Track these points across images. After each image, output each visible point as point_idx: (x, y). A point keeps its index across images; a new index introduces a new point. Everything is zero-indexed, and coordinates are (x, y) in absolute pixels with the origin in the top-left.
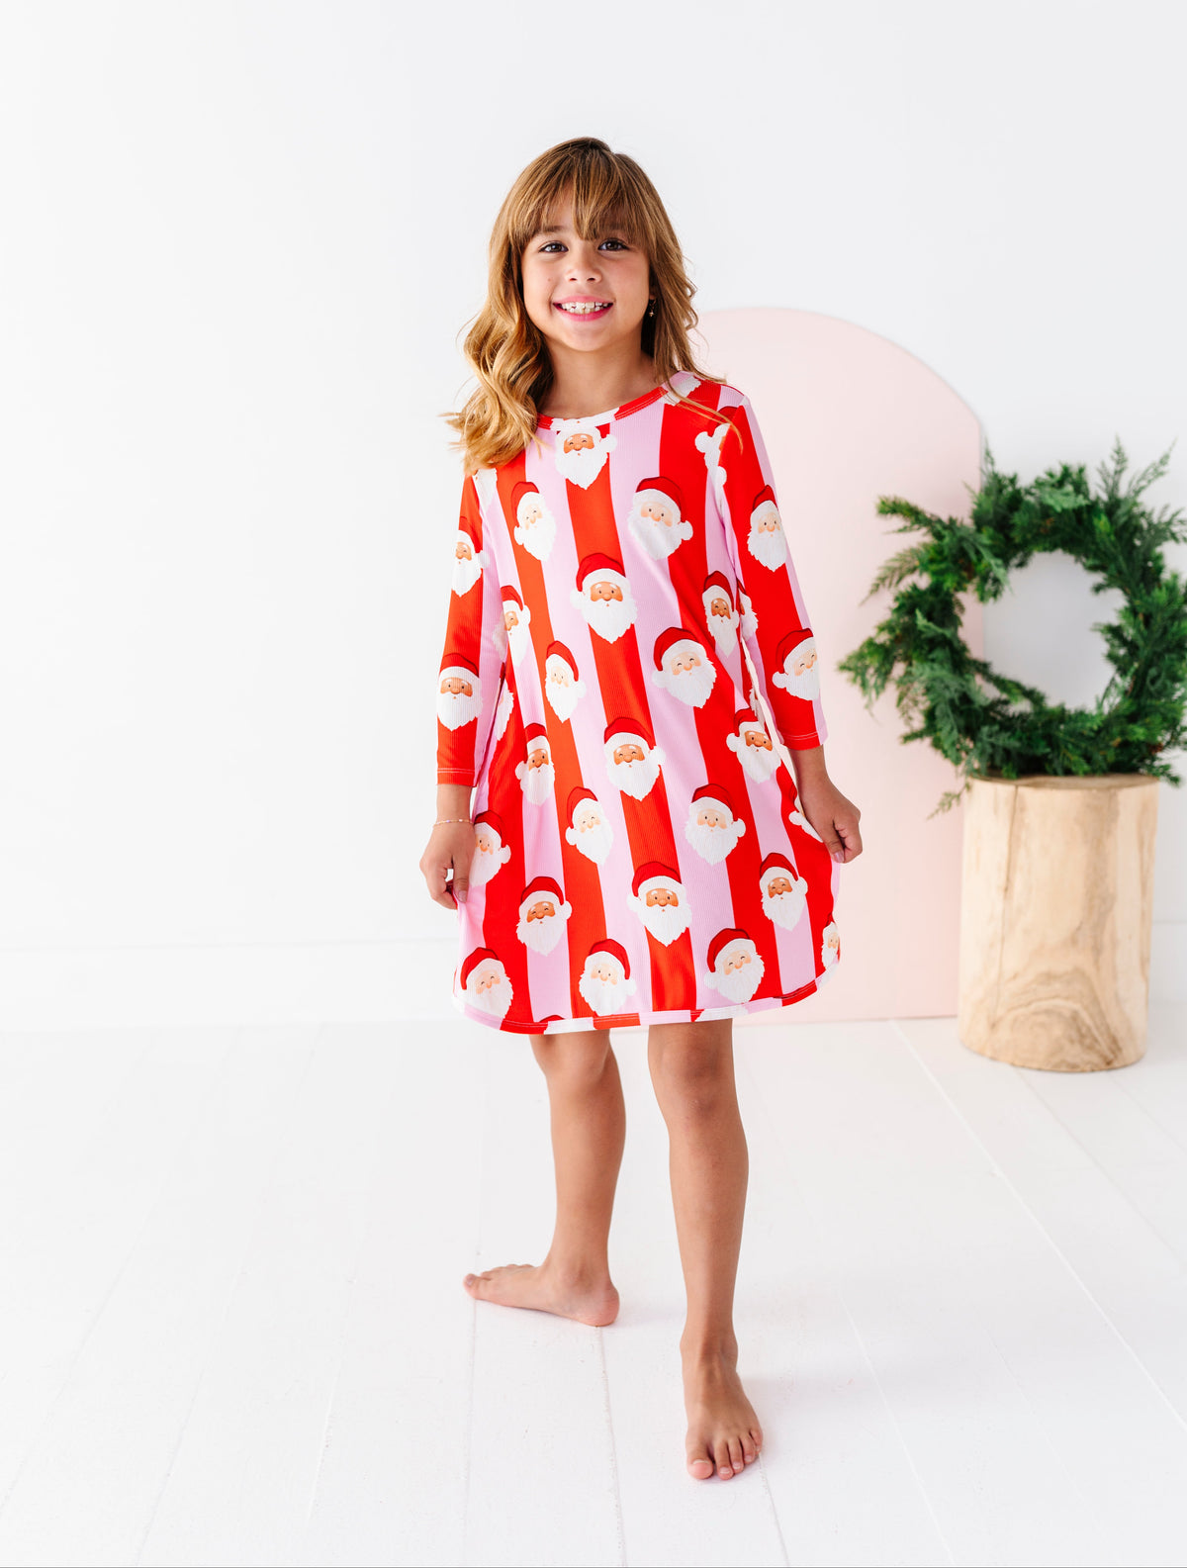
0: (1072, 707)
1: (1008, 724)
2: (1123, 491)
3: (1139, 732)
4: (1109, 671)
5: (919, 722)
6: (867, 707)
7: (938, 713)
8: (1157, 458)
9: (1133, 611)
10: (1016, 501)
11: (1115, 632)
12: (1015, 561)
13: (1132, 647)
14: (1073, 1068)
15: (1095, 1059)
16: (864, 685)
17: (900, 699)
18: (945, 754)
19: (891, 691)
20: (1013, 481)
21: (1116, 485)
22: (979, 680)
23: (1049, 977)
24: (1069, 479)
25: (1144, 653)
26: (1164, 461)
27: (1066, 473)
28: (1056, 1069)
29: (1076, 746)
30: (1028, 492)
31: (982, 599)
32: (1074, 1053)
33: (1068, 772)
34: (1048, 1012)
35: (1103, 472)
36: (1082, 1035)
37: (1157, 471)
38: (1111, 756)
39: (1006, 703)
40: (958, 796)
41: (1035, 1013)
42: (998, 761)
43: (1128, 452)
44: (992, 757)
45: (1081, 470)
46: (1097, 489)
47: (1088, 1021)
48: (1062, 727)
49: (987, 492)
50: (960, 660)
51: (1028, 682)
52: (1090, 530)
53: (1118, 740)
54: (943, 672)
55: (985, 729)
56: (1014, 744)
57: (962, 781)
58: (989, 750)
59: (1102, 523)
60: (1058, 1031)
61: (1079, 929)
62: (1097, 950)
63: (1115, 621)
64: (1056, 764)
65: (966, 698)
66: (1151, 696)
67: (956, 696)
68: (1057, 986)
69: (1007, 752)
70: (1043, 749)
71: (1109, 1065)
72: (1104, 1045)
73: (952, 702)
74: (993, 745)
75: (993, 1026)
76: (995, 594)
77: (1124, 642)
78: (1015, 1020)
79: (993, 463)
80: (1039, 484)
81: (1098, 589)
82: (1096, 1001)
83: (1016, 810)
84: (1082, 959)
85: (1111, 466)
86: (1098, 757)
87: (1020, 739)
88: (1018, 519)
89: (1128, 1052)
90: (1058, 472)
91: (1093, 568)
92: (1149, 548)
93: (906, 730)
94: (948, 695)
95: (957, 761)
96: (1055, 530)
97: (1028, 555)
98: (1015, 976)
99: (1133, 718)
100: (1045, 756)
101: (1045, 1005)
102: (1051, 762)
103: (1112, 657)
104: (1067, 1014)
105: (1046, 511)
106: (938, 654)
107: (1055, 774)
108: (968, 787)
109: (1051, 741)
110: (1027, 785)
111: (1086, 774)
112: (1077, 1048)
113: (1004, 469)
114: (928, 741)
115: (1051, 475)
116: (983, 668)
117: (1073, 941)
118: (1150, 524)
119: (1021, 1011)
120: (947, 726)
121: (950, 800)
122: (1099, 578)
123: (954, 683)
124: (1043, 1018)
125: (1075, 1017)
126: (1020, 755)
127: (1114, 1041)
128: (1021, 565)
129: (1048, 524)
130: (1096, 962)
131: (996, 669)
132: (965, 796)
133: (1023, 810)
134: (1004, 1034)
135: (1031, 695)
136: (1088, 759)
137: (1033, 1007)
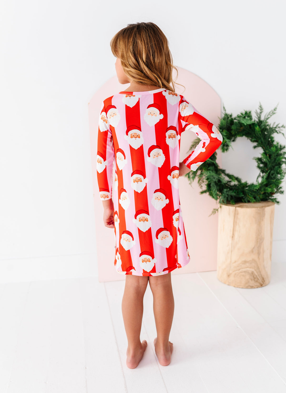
0: (249, 182)
1: (232, 188)
2: (262, 118)
3: (269, 190)
4: (258, 171)
5: (205, 188)
6: (190, 184)
7: (211, 185)
8: (273, 109)
9: (265, 153)
10: (232, 122)
11: (260, 160)
12: (232, 140)
13: (265, 164)
14: (252, 287)
15: (258, 284)
16: (189, 177)
17: (199, 181)
18: (213, 197)
19: (197, 179)
20: (231, 116)
21: (260, 116)
22: (223, 176)
23: (245, 262)
24: (248, 115)
25: (269, 166)
26: (275, 109)
27: (246, 113)
28: (247, 288)
29: (251, 194)
30: (235, 119)
31: (223, 151)
32: (252, 283)
33: (249, 202)
34: (245, 272)
35: (256, 113)
36: (254, 277)
37: (273, 112)
38: (261, 197)
39: (230, 182)
40: (217, 210)
41: (241, 272)
42: (229, 199)
43: (263, 107)
44: (227, 198)
45: (250, 112)
46: (255, 118)
47: (256, 274)
48: (247, 188)
49: (224, 119)
50: (217, 170)
51: (236, 175)
52: (254, 130)
53: (263, 192)
54: (213, 174)
55: (225, 190)
56: (233, 194)
57: (219, 205)
58: (227, 196)
59: (257, 128)
60: (248, 277)
61: (254, 248)
62: (259, 254)
63: (260, 156)
64: (246, 200)
65: (219, 181)
66: (272, 179)
67: (217, 180)
68: (248, 264)
69: (231, 196)
70: (242, 195)
71: (262, 286)
72: (260, 281)
73: (215, 182)
74: (228, 195)
75: (229, 276)
76: (227, 150)
77: (262, 163)
78: (235, 274)
79: (225, 111)
80: (239, 117)
81: (255, 147)
82: (258, 268)
83: (236, 214)
84: (255, 257)
85: (259, 111)
86: (258, 197)
87: (235, 193)
88: (233, 127)
89: (267, 282)
90: (244, 113)
91: (254, 141)
92: (270, 135)
93: (201, 190)
94: (214, 180)
95: (217, 199)
96: (244, 130)
97: (235, 138)
98: (235, 262)
99: (267, 185)
100: (242, 197)
101: (244, 270)
102: (244, 199)
103: (259, 167)
104: (250, 272)
105: (241, 124)
106: (211, 168)
107: (245, 202)
108: (221, 207)
109: (244, 192)
110: (239, 207)
111: (254, 202)
112: (253, 282)
113: (229, 112)
114: (208, 193)
115: (242, 114)
116: (223, 171)
117: (252, 251)
118: (270, 128)
119: (237, 271)
120: (214, 189)
121: (215, 211)
122: (255, 144)
123: (216, 176)
124: (244, 274)
125: (252, 273)
126: (235, 197)
127: (263, 279)
128: (234, 141)
129: (242, 128)
130: (259, 257)
131: (227, 172)
132: (219, 210)
133: (238, 214)
134: (232, 278)
135: (237, 179)
136: (255, 198)
137: (240, 270)
